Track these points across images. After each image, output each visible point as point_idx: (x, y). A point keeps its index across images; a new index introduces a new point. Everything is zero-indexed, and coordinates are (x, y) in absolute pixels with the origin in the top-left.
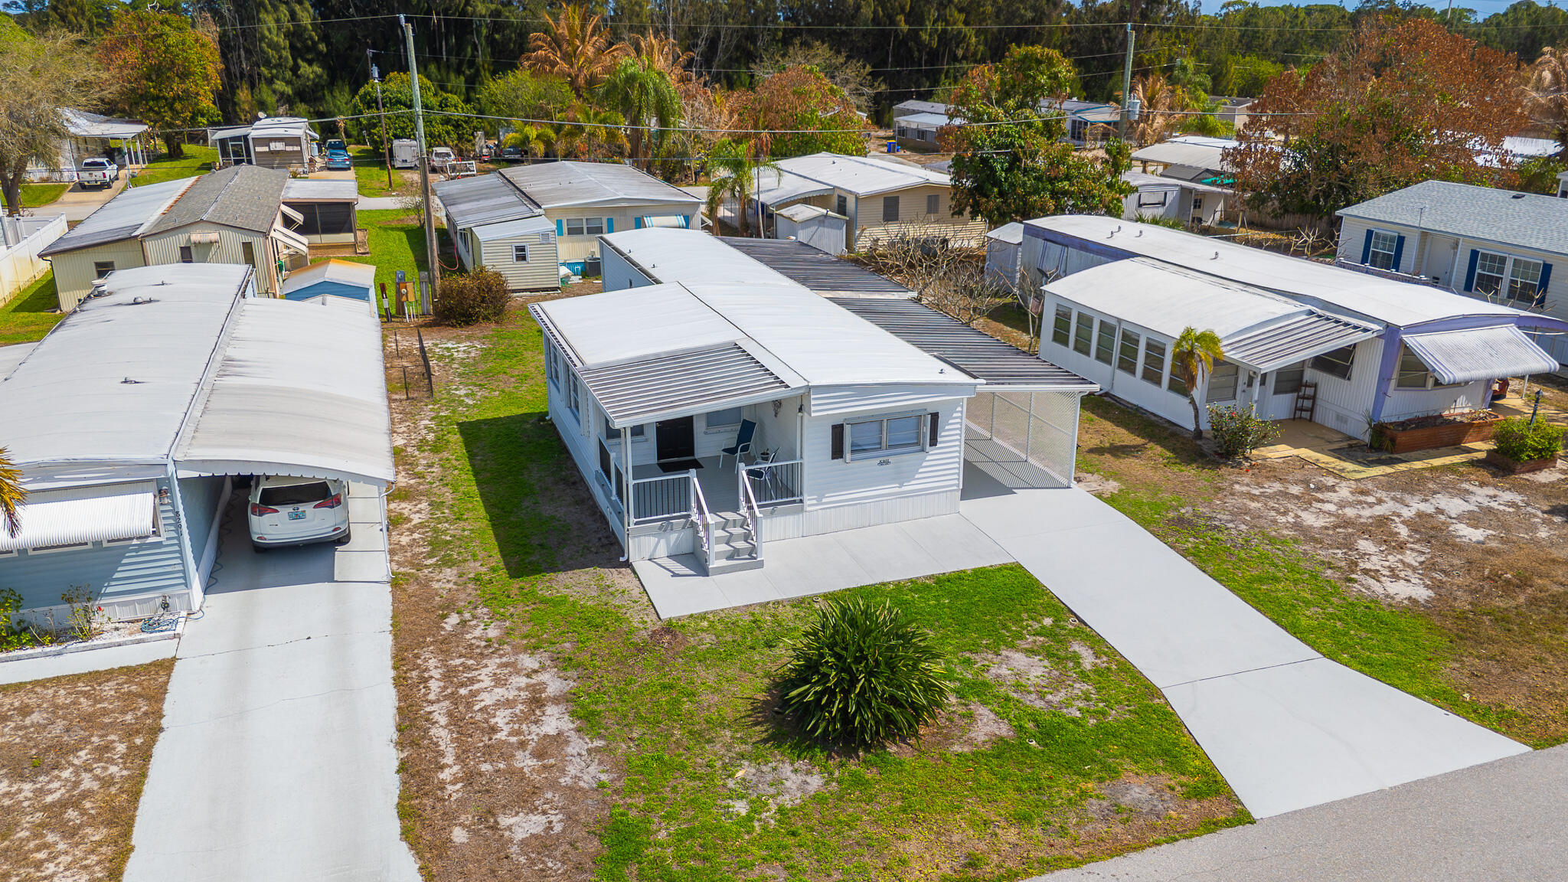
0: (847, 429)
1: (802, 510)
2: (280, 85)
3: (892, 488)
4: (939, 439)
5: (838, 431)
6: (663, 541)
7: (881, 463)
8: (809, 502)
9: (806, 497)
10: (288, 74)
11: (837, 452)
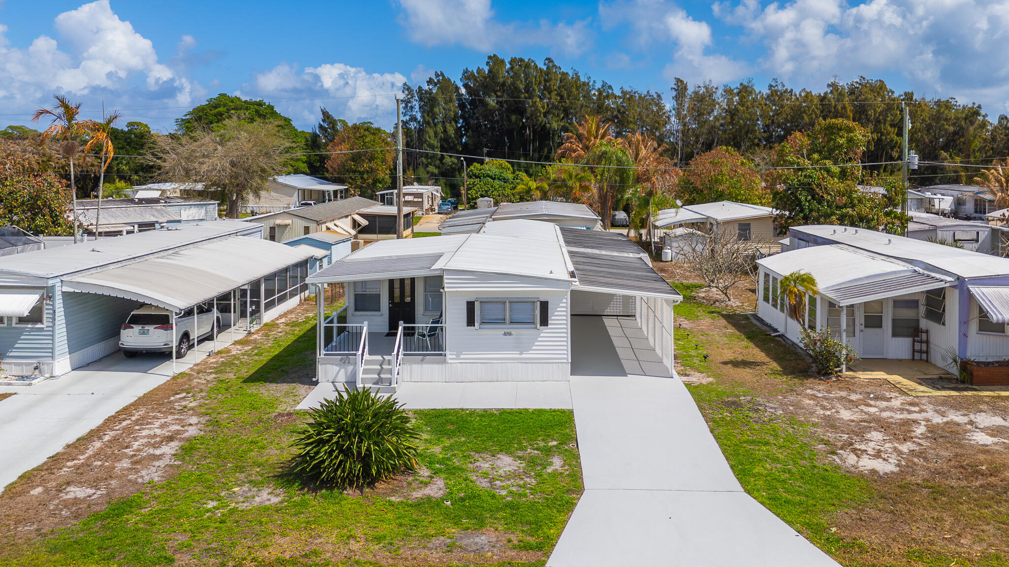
0: (477, 305)
1: (445, 362)
2: (431, 169)
3: (515, 355)
4: (550, 322)
5: (471, 306)
6: (343, 371)
7: (505, 334)
8: (450, 356)
9: (447, 352)
10: (438, 162)
11: (471, 322)
